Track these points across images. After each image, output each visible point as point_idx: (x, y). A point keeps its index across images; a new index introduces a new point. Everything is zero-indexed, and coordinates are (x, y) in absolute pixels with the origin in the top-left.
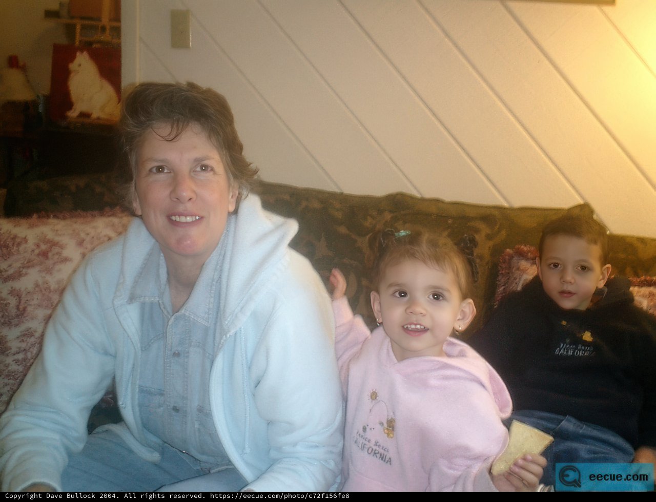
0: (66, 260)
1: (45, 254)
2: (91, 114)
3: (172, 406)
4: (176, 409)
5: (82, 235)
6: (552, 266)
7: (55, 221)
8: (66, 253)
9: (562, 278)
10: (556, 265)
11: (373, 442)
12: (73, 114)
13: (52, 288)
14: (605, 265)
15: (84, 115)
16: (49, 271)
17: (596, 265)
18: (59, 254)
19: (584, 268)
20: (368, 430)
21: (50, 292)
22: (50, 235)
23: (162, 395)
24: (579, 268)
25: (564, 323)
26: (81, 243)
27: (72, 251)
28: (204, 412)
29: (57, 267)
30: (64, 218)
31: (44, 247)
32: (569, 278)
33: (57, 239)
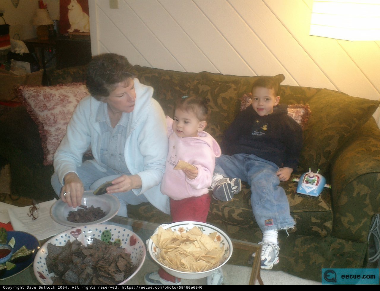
0: (70, 102)
1: (62, 100)
2: (79, 30)
3: (111, 153)
4: (112, 155)
5: (76, 93)
6: (255, 99)
7: (66, 87)
8: (70, 100)
9: (259, 104)
10: (257, 99)
11: (173, 162)
12: (71, 31)
13: (65, 113)
14: (277, 96)
15: (76, 31)
16: (64, 106)
17: (273, 97)
18: (67, 100)
19: (267, 99)
20: (172, 157)
21: (65, 114)
22: (64, 93)
23: (107, 150)
24: (265, 100)
25: (257, 121)
26: (75, 96)
27: (72, 99)
28: (122, 155)
29: (67, 105)
30: (69, 86)
31: (62, 97)
32: (261, 104)
33: (66, 94)
